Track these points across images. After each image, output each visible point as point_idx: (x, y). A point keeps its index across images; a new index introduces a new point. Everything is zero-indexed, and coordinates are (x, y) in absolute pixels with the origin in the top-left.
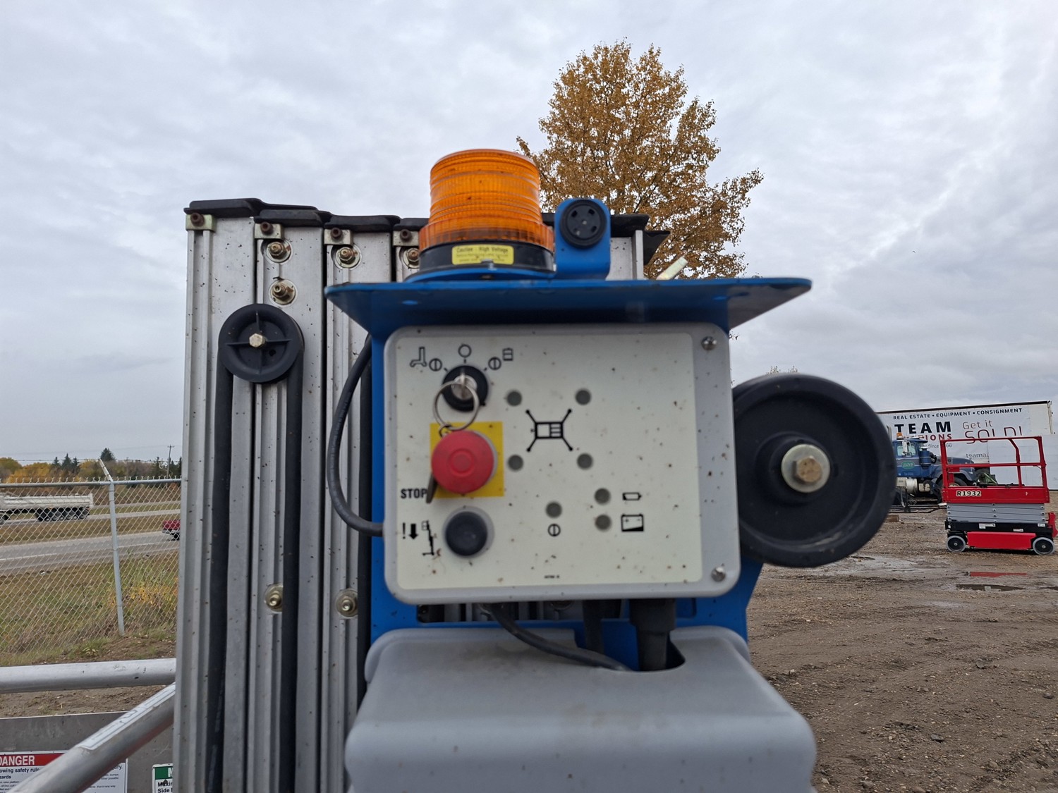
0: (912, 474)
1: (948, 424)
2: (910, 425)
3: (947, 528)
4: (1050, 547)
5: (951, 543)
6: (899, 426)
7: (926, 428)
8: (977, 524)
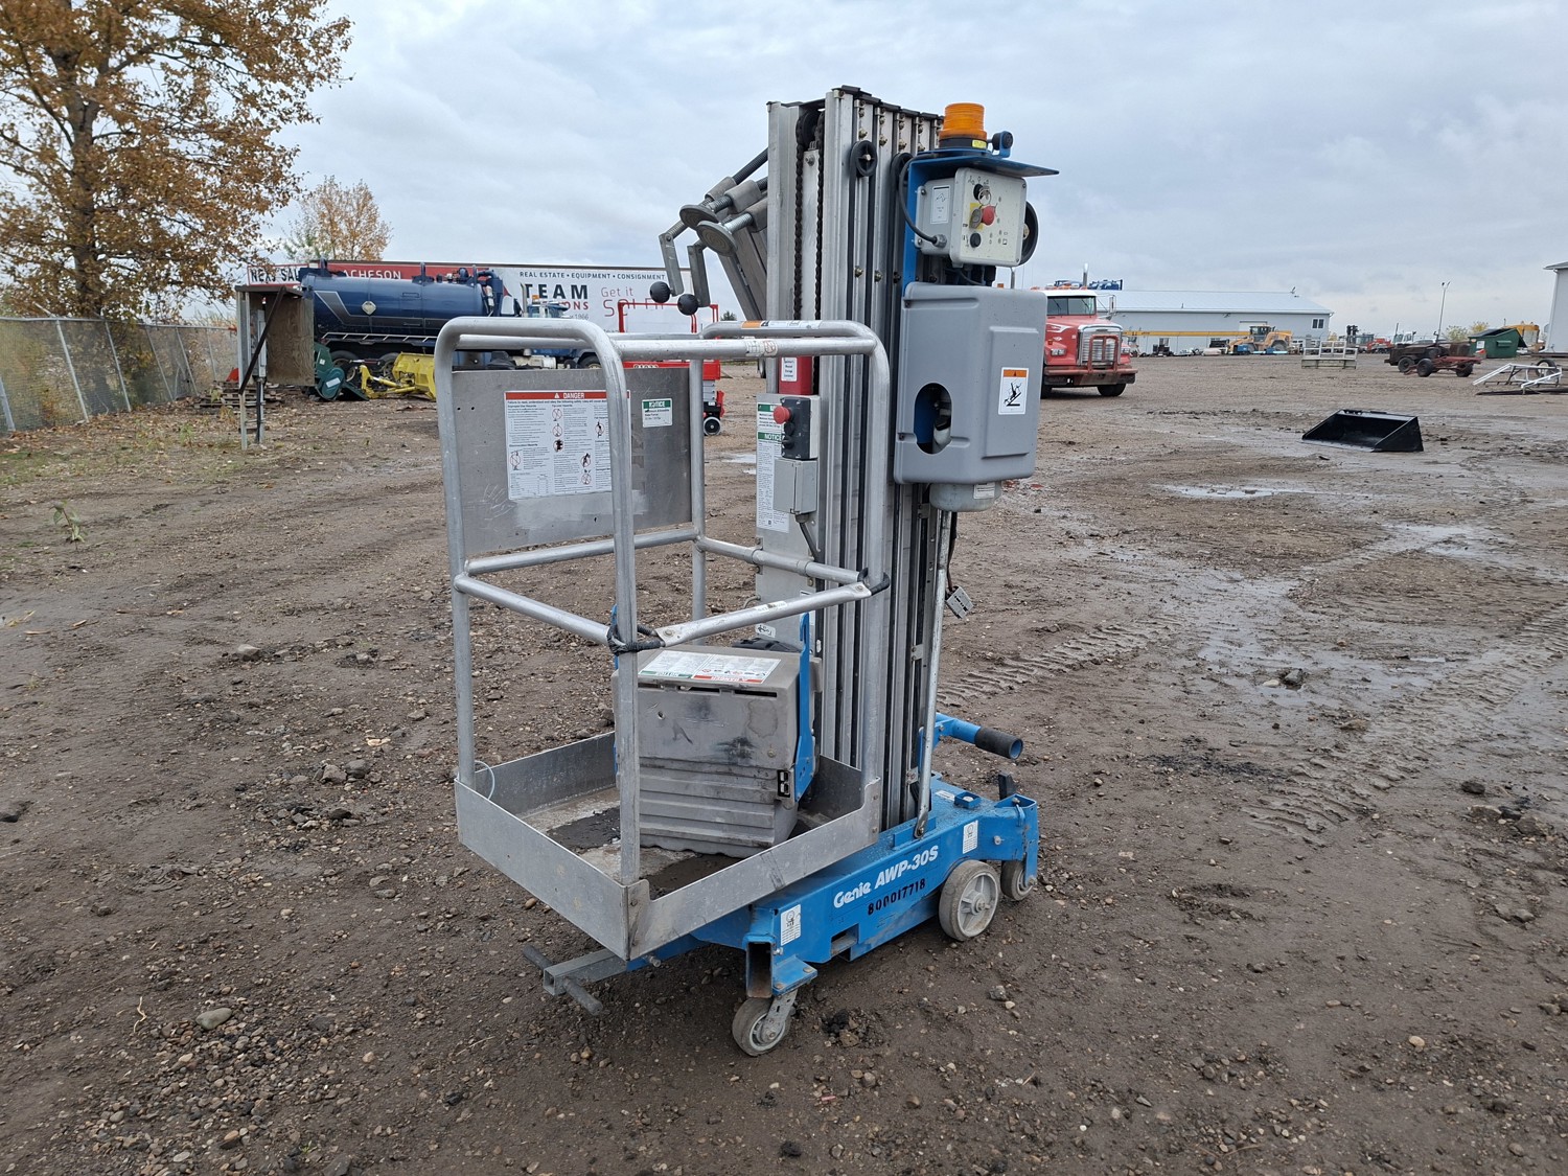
1: (584, 287)
2: (541, 286)
4: (717, 426)
7: (559, 292)
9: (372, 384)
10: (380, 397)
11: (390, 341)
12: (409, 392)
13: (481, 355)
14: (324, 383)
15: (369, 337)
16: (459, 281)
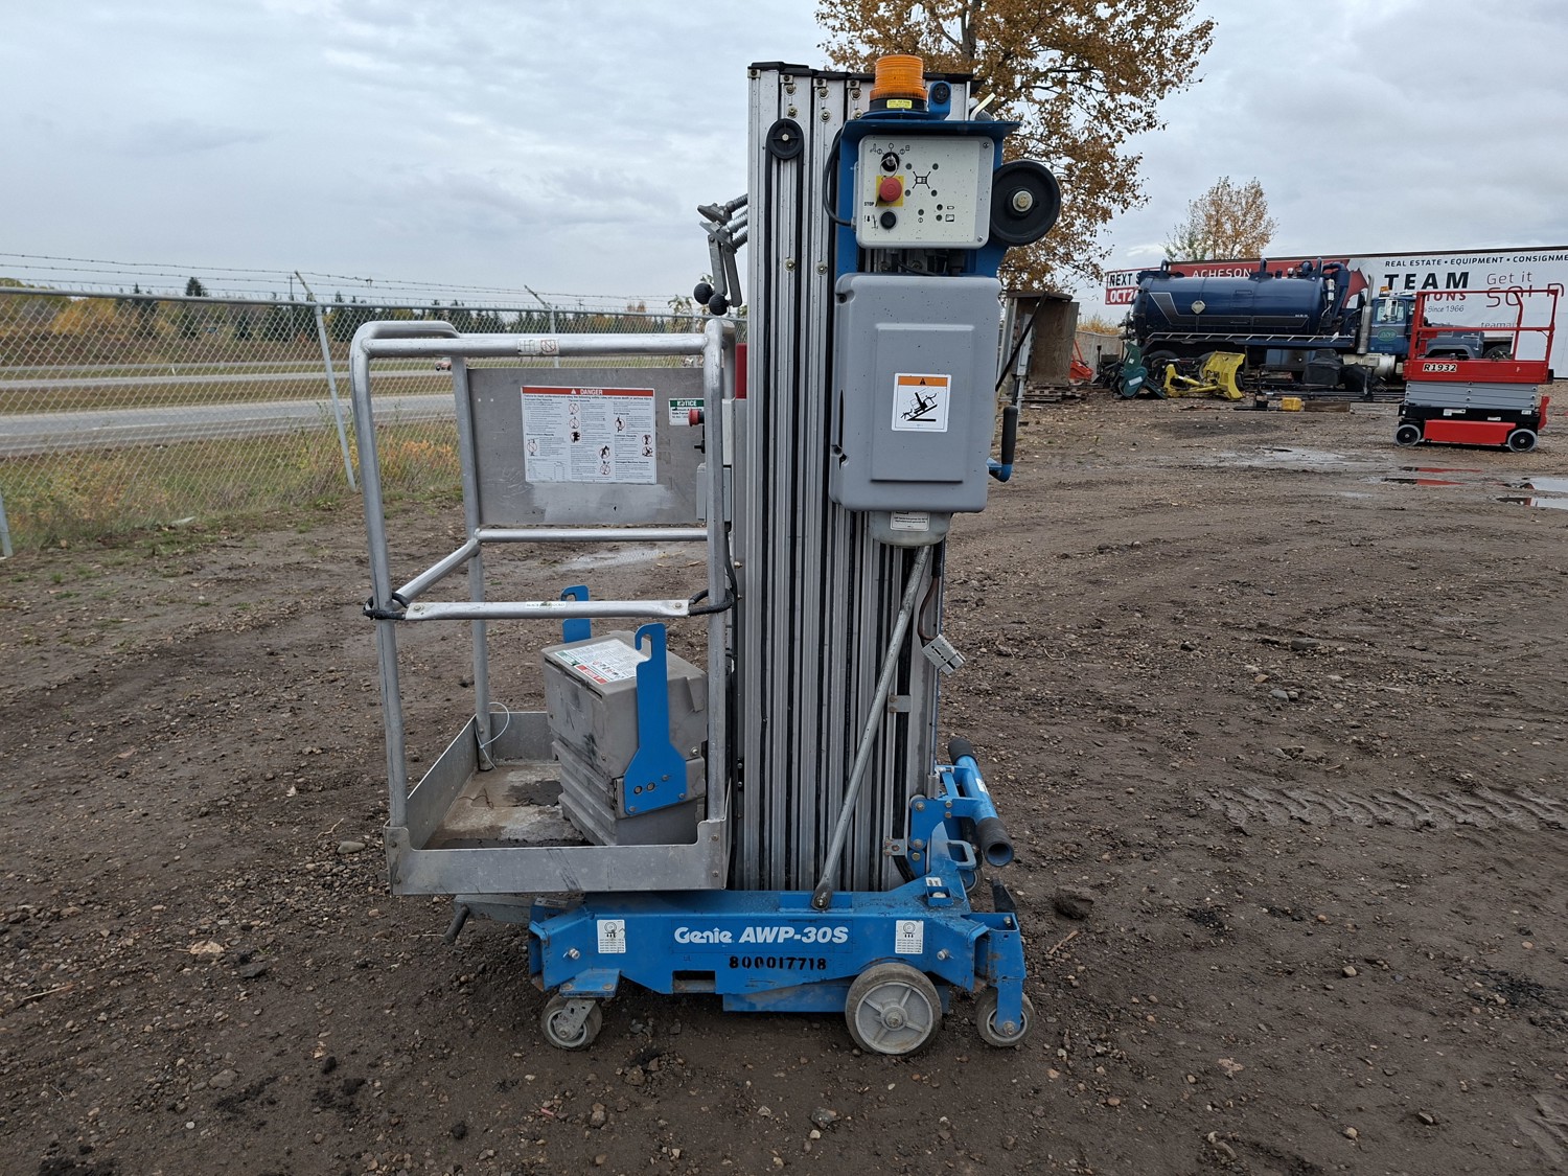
0: (1390, 349)
1: (1465, 275)
2: (1408, 276)
3: (1400, 414)
4: (1530, 440)
5: (1400, 436)
6: (1391, 277)
7: (1431, 281)
8: (1442, 409)
9: (1175, 382)
10: (1181, 396)
11: (1211, 340)
12: (1212, 392)
13: (1308, 353)
14: (1127, 381)
15: (1193, 337)
16: (1300, 276)
